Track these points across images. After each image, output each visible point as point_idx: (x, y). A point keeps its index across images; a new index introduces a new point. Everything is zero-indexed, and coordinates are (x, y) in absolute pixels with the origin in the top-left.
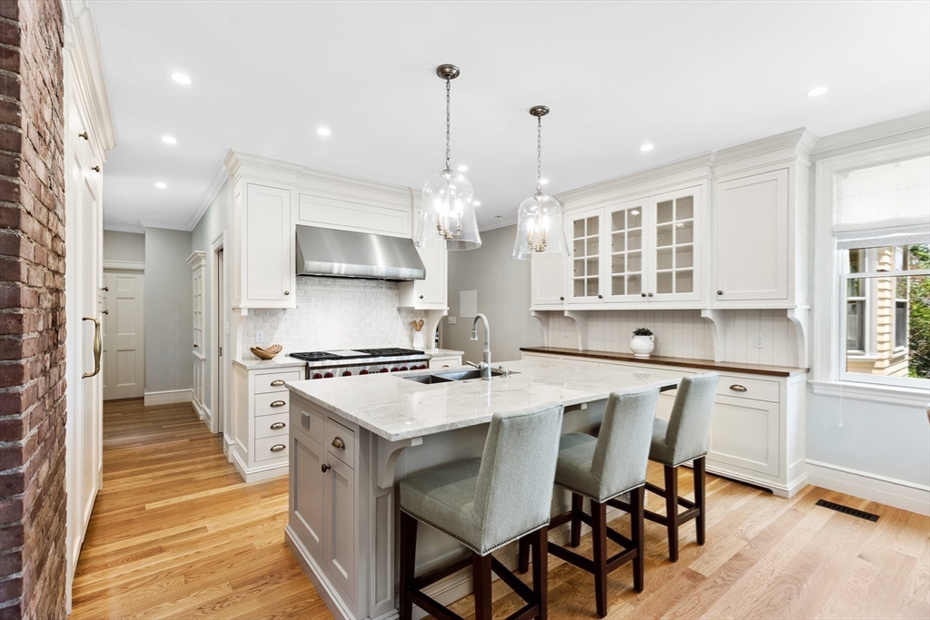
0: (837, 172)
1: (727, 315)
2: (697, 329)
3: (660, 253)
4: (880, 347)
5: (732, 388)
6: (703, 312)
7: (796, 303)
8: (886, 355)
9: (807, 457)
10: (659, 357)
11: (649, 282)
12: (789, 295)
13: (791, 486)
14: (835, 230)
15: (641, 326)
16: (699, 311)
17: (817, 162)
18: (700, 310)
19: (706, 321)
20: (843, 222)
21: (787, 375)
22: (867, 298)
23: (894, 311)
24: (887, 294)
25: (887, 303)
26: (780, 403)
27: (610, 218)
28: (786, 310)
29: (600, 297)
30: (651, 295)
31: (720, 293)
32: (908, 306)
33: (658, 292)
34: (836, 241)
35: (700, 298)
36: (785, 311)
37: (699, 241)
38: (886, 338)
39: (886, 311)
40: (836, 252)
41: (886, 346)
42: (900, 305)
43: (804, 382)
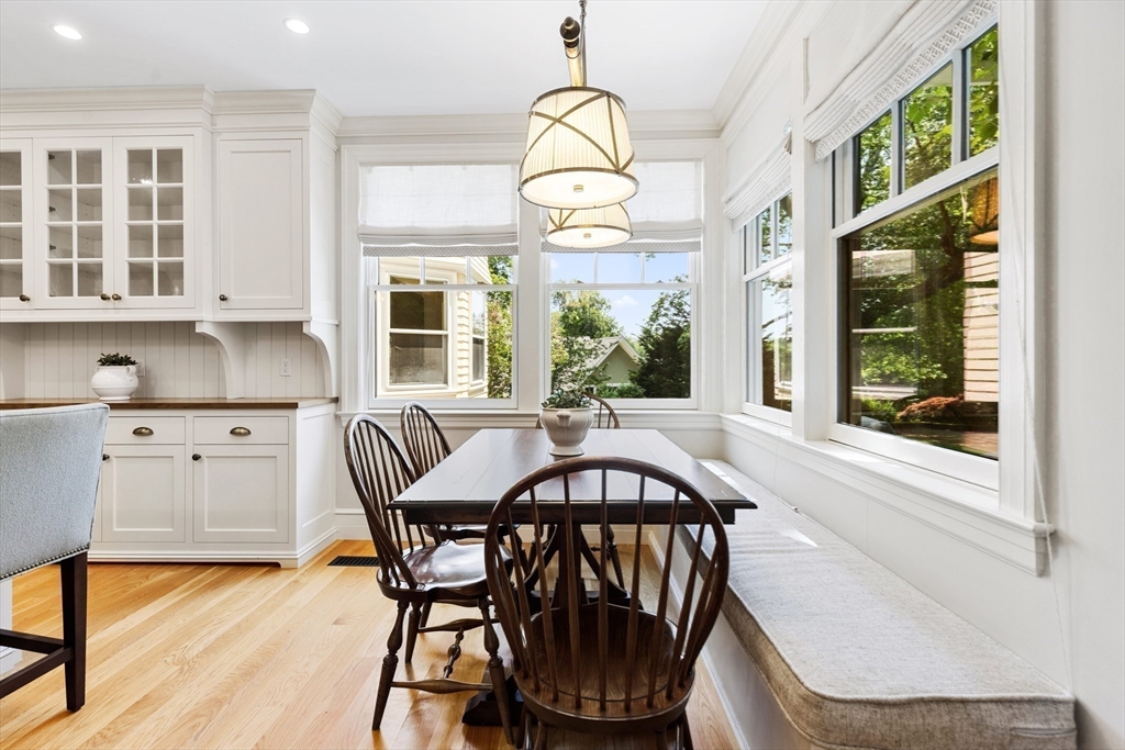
0: (362, 164)
1: (247, 331)
2: (196, 352)
3: (134, 231)
4: (460, 380)
5: (232, 432)
6: (197, 325)
7: (312, 315)
8: (465, 387)
9: (338, 506)
10: (153, 399)
11: (115, 276)
12: (305, 304)
13: (303, 550)
14: (360, 231)
15: (111, 350)
16: (191, 325)
17: (342, 147)
18: (194, 323)
19: (205, 339)
20: (369, 224)
21: (294, 406)
22: (449, 332)
23: (471, 346)
24: (465, 330)
25: (465, 338)
26: (289, 444)
27: (43, 162)
28: (301, 322)
29: (23, 299)
30: (118, 298)
31: (223, 299)
32: (486, 343)
33: (131, 294)
34: (362, 245)
35: (194, 304)
36: (300, 324)
37: (193, 218)
38: (465, 371)
39: (465, 346)
40: (362, 258)
41: (465, 379)
42: (477, 341)
43: (332, 416)
